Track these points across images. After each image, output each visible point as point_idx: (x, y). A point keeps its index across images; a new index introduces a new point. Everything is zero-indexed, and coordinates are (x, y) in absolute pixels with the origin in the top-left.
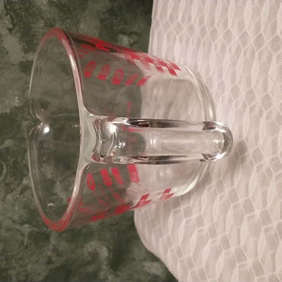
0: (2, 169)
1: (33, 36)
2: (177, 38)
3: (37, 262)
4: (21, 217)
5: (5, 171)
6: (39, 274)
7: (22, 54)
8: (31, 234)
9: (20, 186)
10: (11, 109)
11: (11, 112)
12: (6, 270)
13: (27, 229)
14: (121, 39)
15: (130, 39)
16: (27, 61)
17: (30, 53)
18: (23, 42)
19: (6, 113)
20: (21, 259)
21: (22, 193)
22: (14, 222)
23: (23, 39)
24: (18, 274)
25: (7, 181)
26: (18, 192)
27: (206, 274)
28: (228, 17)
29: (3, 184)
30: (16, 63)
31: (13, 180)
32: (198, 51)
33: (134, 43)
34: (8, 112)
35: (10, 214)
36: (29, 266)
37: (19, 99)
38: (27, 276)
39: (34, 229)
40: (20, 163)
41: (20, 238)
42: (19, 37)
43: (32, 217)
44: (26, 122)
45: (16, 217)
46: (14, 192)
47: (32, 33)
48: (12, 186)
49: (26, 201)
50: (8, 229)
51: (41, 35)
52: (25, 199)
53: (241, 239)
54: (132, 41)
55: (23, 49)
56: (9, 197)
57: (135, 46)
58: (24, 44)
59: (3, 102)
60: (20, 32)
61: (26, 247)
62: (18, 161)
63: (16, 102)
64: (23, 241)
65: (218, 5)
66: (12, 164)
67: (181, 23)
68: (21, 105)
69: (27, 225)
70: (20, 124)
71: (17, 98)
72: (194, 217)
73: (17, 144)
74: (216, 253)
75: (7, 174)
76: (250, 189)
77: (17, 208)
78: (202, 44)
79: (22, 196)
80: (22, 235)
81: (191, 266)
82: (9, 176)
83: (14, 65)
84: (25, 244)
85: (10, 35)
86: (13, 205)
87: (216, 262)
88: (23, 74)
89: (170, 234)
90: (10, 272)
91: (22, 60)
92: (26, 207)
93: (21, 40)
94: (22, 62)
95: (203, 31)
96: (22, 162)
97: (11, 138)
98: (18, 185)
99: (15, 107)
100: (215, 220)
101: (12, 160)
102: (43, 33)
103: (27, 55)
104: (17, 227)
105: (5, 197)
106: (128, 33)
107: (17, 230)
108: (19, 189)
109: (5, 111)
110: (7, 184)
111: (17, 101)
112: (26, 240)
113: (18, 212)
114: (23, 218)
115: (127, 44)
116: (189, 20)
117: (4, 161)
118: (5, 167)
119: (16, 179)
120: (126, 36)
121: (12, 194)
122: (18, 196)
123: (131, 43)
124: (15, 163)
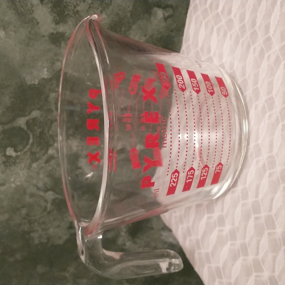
0: (29, 138)
1: (65, 7)
2: (215, 29)
3: (58, 226)
4: (45, 184)
5: (31, 141)
6: (60, 238)
7: (53, 26)
8: (54, 201)
9: (46, 155)
10: (39, 81)
11: (39, 84)
12: (29, 233)
13: (50, 195)
14: (156, 12)
15: (165, 13)
16: (58, 33)
17: (61, 24)
18: (54, 13)
19: (34, 85)
20: (44, 223)
21: (47, 162)
22: (38, 189)
23: (55, 9)
24: (40, 237)
25: (33, 150)
26: (44, 161)
28: (271, 23)
29: (29, 153)
30: (47, 34)
31: (39, 149)
32: (236, 49)
33: (168, 17)
34: (36, 83)
35: (35, 182)
36: (51, 230)
37: (47, 71)
38: (48, 239)
39: (57, 196)
40: (47, 133)
41: (43, 204)
42: (51, 8)
43: (55, 184)
44: (54, 94)
45: (40, 185)
46: (40, 161)
47: (65, 4)
48: (38, 156)
49: (50, 170)
50: (32, 195)
51: (73, 6)
52: (50, 168)
53: (260, 251)
54: (167, 15)
55: (54, 19)
56: (35, 165)
57: (169, 20)
58: (55, 15)
59: (32, 73)
60: (52, 3)
61: (49, 213)
62: (45, 131)
63: (45, 74)
64: (46, 208)
65: (261, 7)
66: (38, 133)
67: (220, 14)
68: (50, 77)
69: (50, 193)
70: (48, 97)
71: (46, 69)
72: (216, 215)
73: (44, 115)
74: (235, 257)
75: (33, 144)
76: (273, 207)
77: (41, 176)
78: (240, 43)
79: (47, 165)
80: (46, 201)
81: (209, 261)
82: (35, 145)
83: (44, 36)
84: (48, 209)
85: (41, 5)
86: (38, 174)
87: (233, 265)
88: (53, 46)
89: (190, 224)
90: (32, 235)
91: (52, 31)
92: (50, 175)
93: (52, 10)
94: (53, 33)
95: (243, 28)
96: (48, 132)
97: (38, 109)
98: (44, 155)
99: (44, 79)
100: (237, 224)
101: (39, 130)
102: (75, 5)
103: (58, 26)
104: (42, 193)
105: (30, 165)
106: (163, 6)
107: (41, 196)
108: (45, 158)
109: (33, 82)
110: (33, 154)
111: (45, 72)
112: (49, 206)
113: (43, 179)
114: (48, 186)
115: (161, 18)
116: (230, 13)
117: (31, 131)
118: (31, 136)
119: (41, 149)
120: (161, 9)
121: (37, 163)
122: (43, 165)
123: (166, 17)
124: (42, 133)
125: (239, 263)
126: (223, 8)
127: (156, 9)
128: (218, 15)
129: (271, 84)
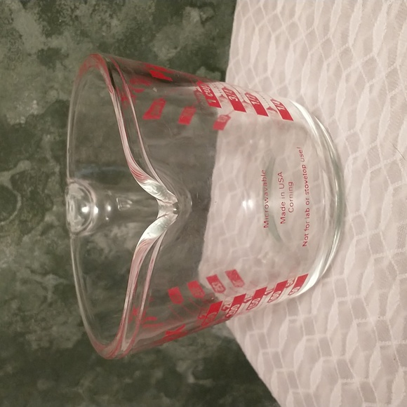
0: (16, 201)
1: (58, 12)
3: (65, 323)
4: (42, 265)
5: (19, 204)
6: (68, 339)
7: (43, 39)
8: (56, 288)
9: (42, 224)
10: (27, 118)
11: (26, 122)
12: (22, 335)
13: (51, 280)
14: (189, 13)
15: (202, 13)
16: (49, 49)
17: (53, 36)
18: (44, 20)
19: (20, 124)
20: (43, 319)
21: (43, 233)
22: (33, 272)
23: (44, 16)
24: (40, 339)
25: (23, 218)
26: (38, 233)
27: (298, 382)
28: (350, 28)
29: (17, 222)
30: (34, 51)
31: (31, 216)
32: (303, 65)
33: (207, 20)
34: (22, 122)
35: (28, 262)
36: (55, 328)
37: (38, 104)
38: (51, 342)
39: (62, 280)
40: (41, 193)
41: (41, 293)
42: (38, 14)
43: (59, 264)
44: (49, 136)
45: (36, 265)
46: (33, 232)
47: (57, 7)
48: (30, 224)
49: (49, 245)
50: (25, 282)
51: (70, 10)
52: (48, 242)
53: (347, 349)
54: (204, 16)
55: (43, 30)
56: (26, 239)
57: (208, 23)
58: (45, 23)
59: (16, 108)
60: (40, 6)
61: (51, 305)
62: (39, 190)
63: (35, 108)
64: (45, 298)
65: (335, 5)
66: (29, 194)
67: (280, 16)
68: (42, 112)
69: (51, 276)
70: (41, 139)
71: (35, 102)
73: (36, 167)
75: (22, 209)
76: (363, 287)
77: (36, 253)
78: (309, 57)
79: (44, 237)
80: (45, 289)
82: (25, 211)
83: (30, 55)
84: (49, 300)
85: (23, 10)
86: (32, 250)
87: (311, 369)
88: (43, 68)
90: (28, 337)
91: (41, 47)
92: (49, 252)
93: (40, 17)
94: (43, 50)
96: (43, 191)
97: (28, 159)
98: (38, 224)
99: (33, 115)
100: (314, 312)
101: (30, 189)
102: (73, 7)
103: (49, 39)
104: (38, 278)
105: (20, 239)
106: (198, 4)
107: (37, 282)
108: (40, 228)
109: (18, 121)
110: (23, 222)
111: (35, 106)
112: (50, 295)
113: (39, 258)
114: (46, 267)
115: (197, 21)
117: (18, 191)
118: (19, 198)
119: (35, 215)
120: (197, 9)
121: (30, 235)
122: (39, 237)
123: (204, 19)
124: (34, 193)
125: (319, 366)
126: (283, 8)
127: (188, 9)
128: (276, 17)
129: (352, 114)
